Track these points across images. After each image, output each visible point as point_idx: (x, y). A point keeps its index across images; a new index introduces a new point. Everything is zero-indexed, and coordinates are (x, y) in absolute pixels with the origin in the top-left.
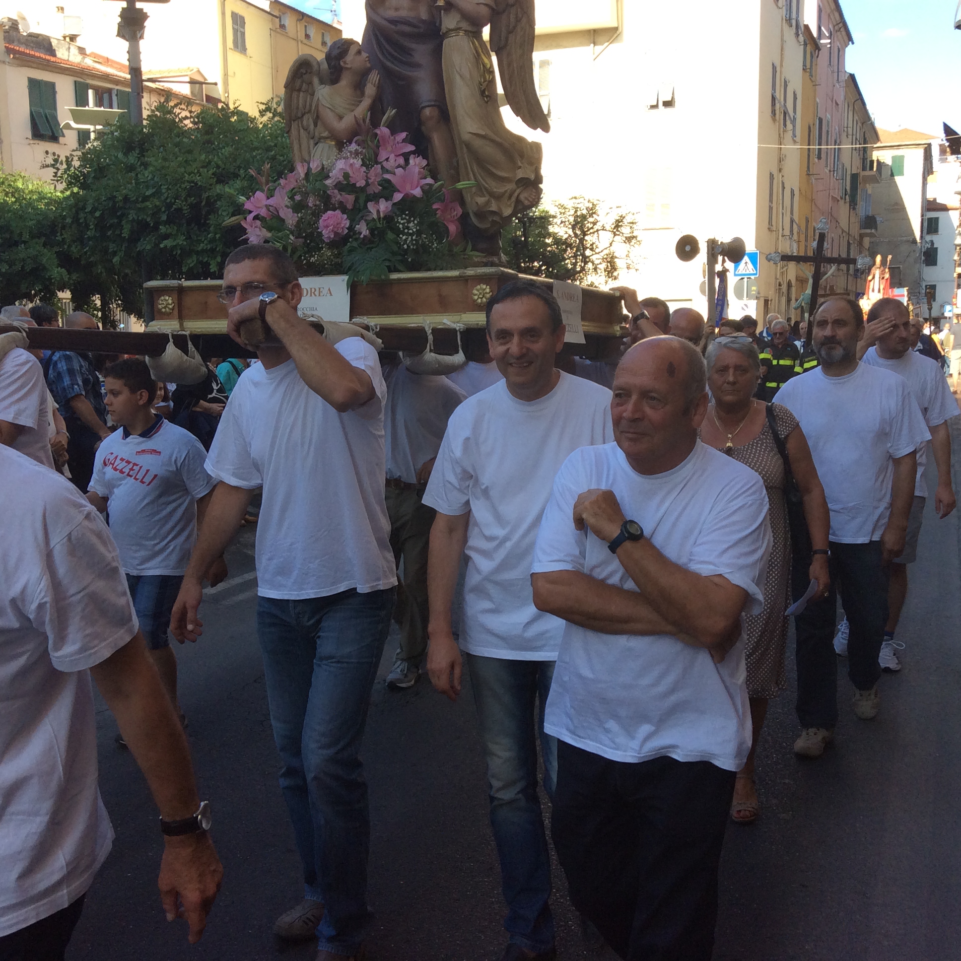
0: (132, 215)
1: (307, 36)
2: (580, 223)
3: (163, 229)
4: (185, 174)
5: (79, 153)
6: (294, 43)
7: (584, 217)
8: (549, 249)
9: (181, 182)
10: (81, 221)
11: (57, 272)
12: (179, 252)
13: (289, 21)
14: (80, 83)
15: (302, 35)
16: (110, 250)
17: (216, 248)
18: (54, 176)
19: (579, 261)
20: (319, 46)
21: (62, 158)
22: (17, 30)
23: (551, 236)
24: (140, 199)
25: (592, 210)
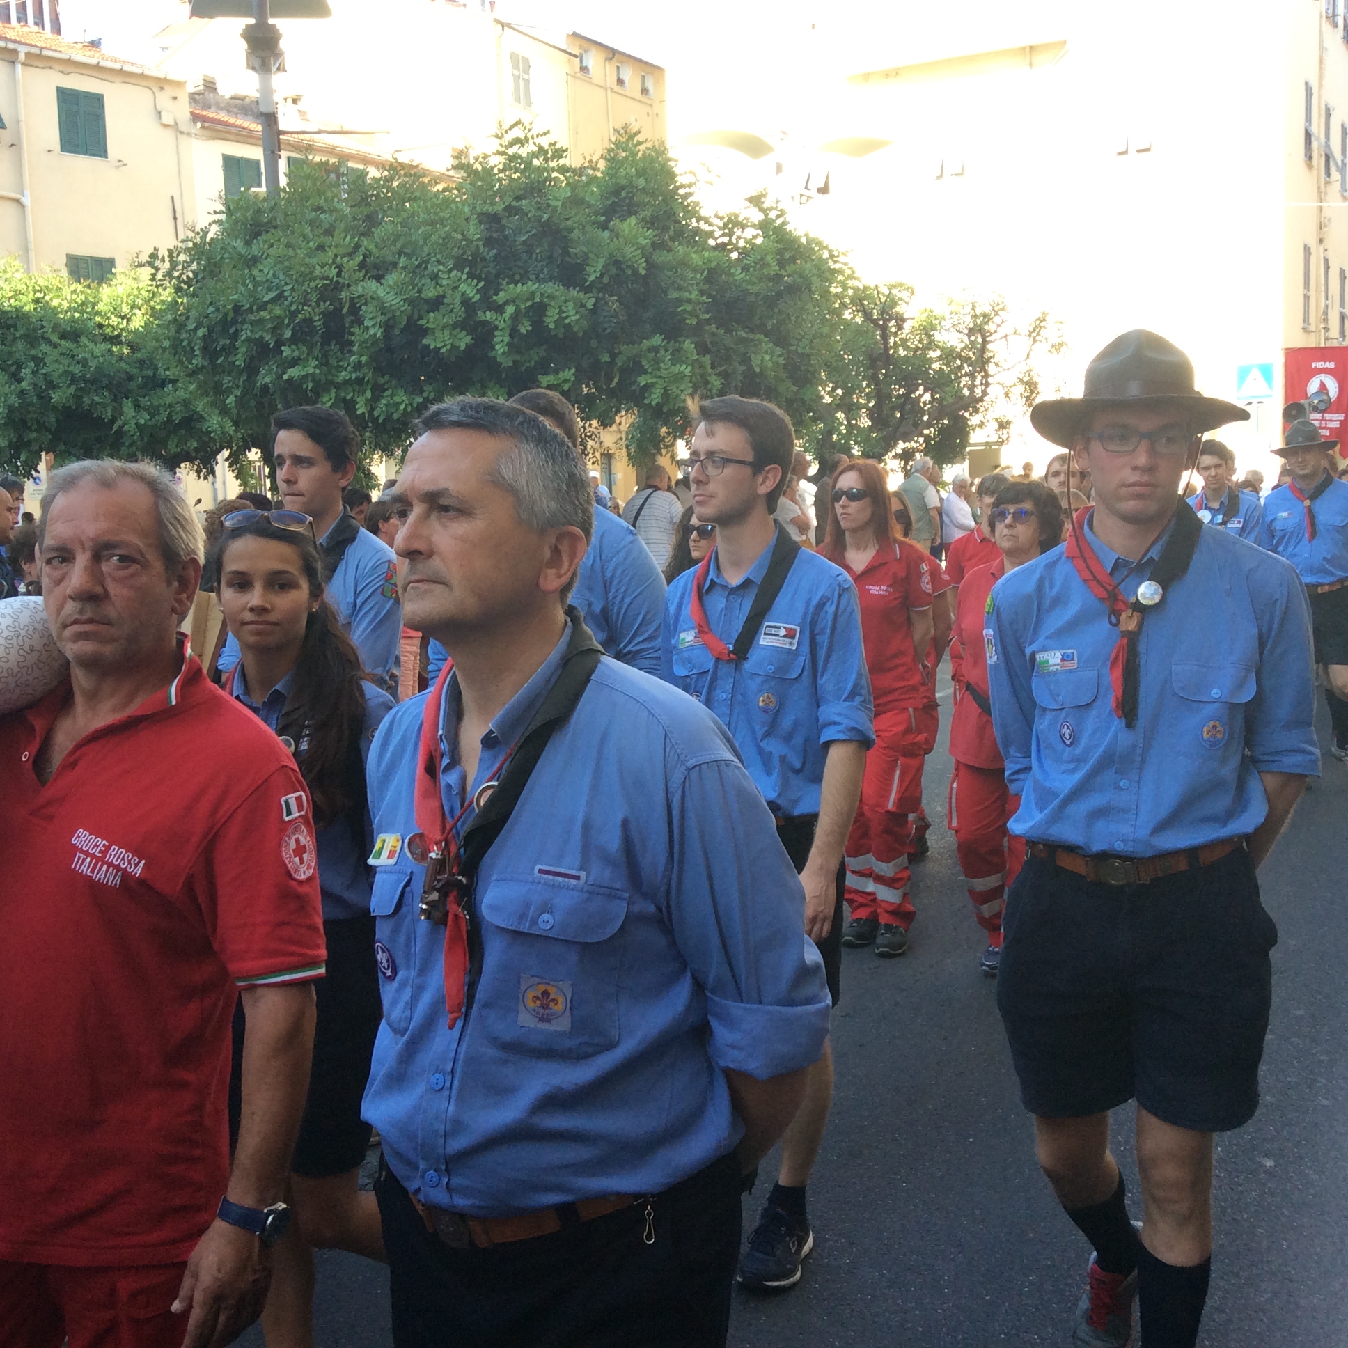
0: (246, 332)
1: (620, 82)
2: (980, 328)
3: (287, 351)
4: (317, 267)
5: (189, 245)
6: (601, 91)
7: (987, 318)
8: (936, 366)
9: (310, 281)
10: (184, 343)
12: (310, 385)
13: (594, 60)
15: (612, 81)
16: (224, 387)
17: (364, 378)
18: (153, 279)
19: (978, 382)
20: (638, 95)
21: (163, 252)
22: (215, 89)
23: (937, 346)
24: (255, 308)
25: (997, 304)
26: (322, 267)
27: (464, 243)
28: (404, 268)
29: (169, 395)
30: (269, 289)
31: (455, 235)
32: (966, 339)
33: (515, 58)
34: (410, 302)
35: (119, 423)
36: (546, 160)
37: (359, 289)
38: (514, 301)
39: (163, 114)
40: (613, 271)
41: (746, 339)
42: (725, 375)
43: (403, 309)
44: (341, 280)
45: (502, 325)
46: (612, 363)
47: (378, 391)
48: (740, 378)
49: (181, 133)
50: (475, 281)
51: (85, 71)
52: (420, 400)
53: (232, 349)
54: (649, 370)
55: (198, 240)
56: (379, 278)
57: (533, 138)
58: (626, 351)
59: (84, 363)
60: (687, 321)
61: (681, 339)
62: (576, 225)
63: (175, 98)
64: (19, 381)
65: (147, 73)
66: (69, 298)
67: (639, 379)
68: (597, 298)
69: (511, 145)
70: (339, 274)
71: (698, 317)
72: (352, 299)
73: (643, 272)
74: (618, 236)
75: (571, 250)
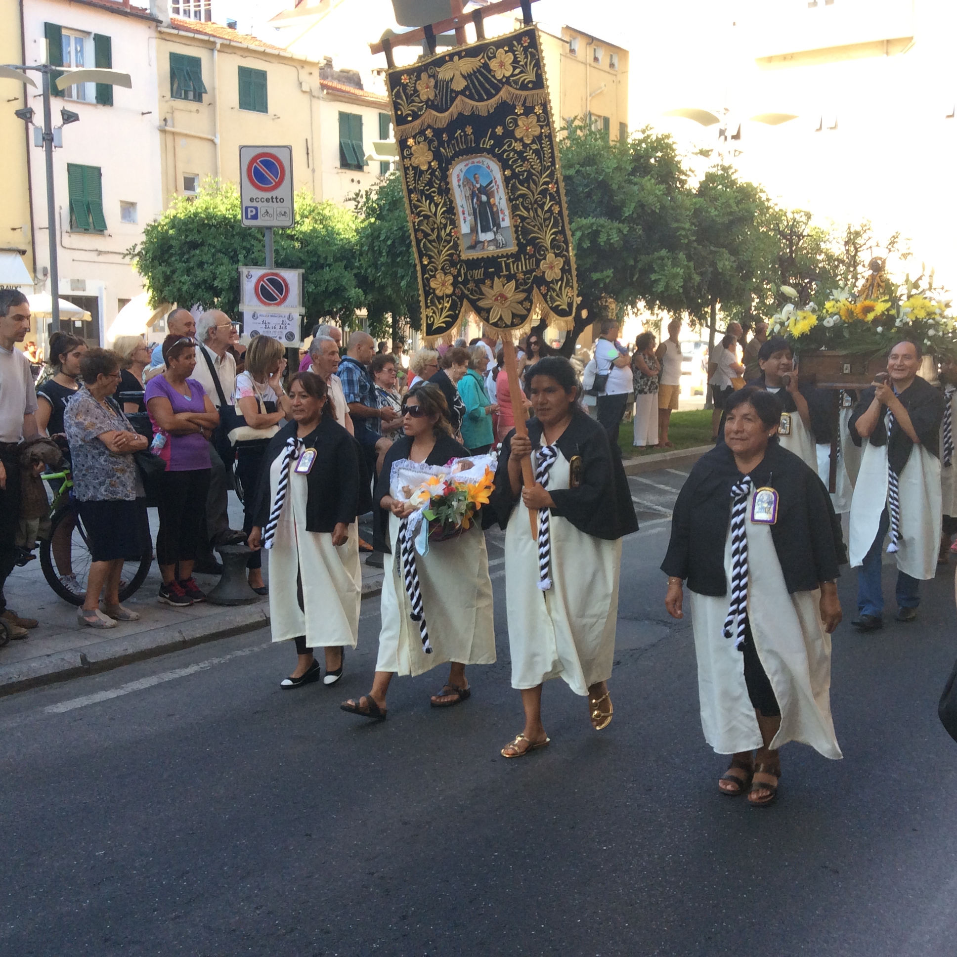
1: (596, 59)
2: (852, 241)
5: (377, 188)
6: (582, 67)
7: (857, 234)
8: (820, 265)
10: (376, 248)
11: (355, 292)
13: (579, 45)
14: (384, 114)
15: (590, 59)
16: (399, 275)
18: (355, 209)
20: (607, 68)
21: (363, 193)
25: (866, 226)
29: (326, 274)
32: (843, 249)
39: (303, 84)
40: (640, 210)
41: (716, 252)
42: (701, 274)
46: (634, 267)
48: (710, 275)
49: (314, 97)
51: (255, 56)
54: (658, 271)
58: (644, 259)
60: (682, 241)
61: (677, 252)
62: (616, 182)
63: (311, 74)
65: (295, 57)
67: (651, 276)
68: (630, 228)
71: (688, 238)
73: (657, 211)
74: (643, 190)
75: (615, 198)
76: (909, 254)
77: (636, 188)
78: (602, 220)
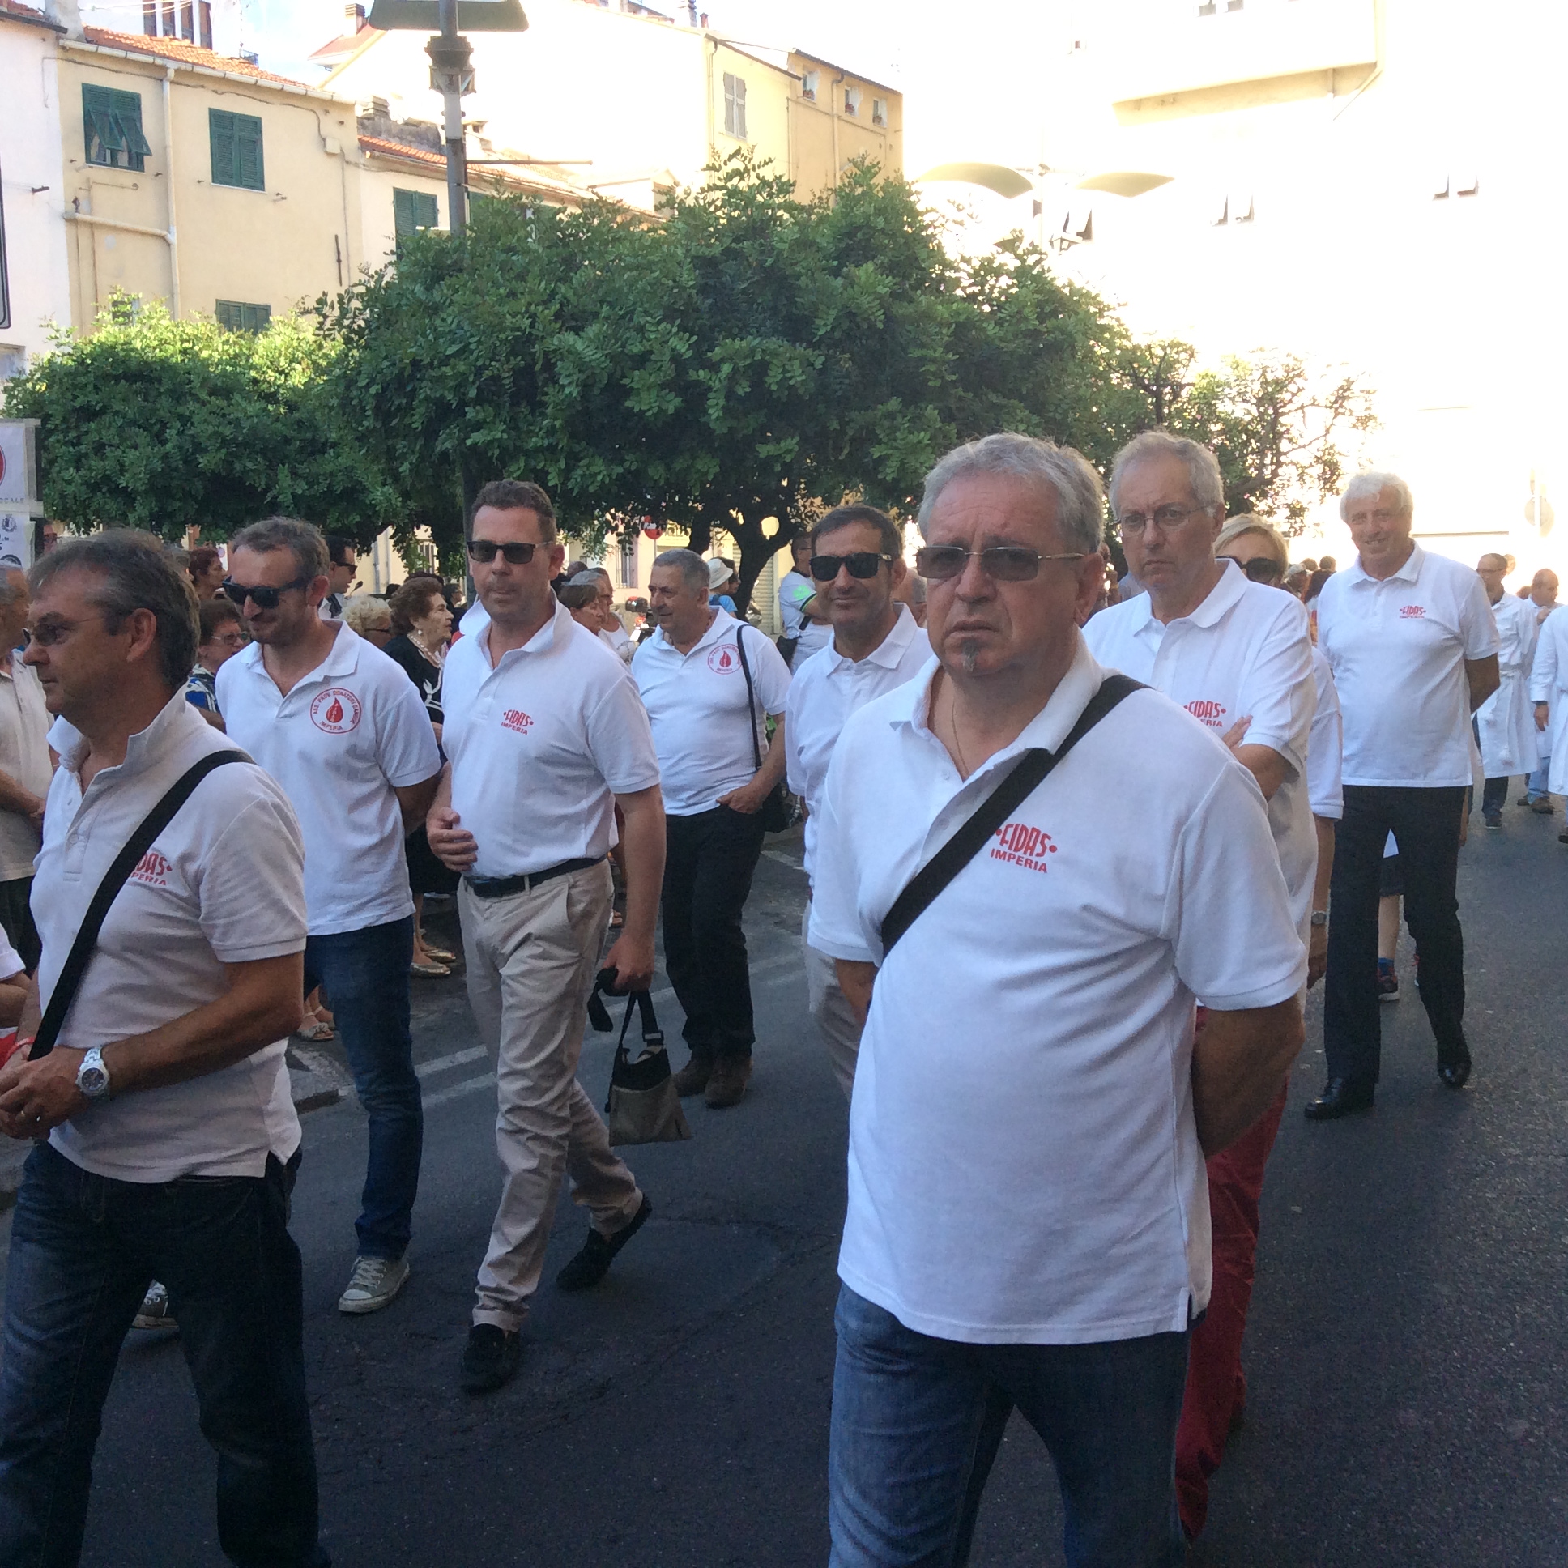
0: (425, 390)
1: (849, 108)
2: (1271, 398)
3: (471, 413)
4: (508, 316)
5: (363, 289)
6: (826, 120)
7: (1280, 385)
8: (1215, 441)
9: (500, 332)
12: (497, 452)
13: (819, 84)
15: (839, 106)
16: (398, 453)
17: (557, 444)
19: (1267, 461)
20: (869, 123)
21: (332, 298)
22: (386, 114)
23: (1219, 419)
24: (436, 362)
25: (1293, 369)
26: (514, 317)
27: (675, 290)
28: (606, 319)
29: (329, 462)
30: (453, 342)
31: (665, 281)
32: (1254, 411)
33: (728, 79)
34: (612, 357)
35: (274, 492)
36: (770, 195)
37: (555, 342)
38: (731, 359)
39: (328, 141)
40: (845, 325)
43: (603, 366)
44: (534, 332)
45: (717, 385)
46: (841, 432)
47: (573, 459)
49: (347, 162)
50: (687, 335)
51: (241, 91)
52: (620, 470)
53: (409, 409)
54: (885, 440)
55: (372, 284)
56: (577, 330)
57: (754, 169)
58: (858, 417)
59: (236, 423)
60: (930, 384)
61: (923, 405)
62: (803, 271)
63: (342, 123)
64: (163, 442)
65: (310, 93)
66: (220, 349)
67: (872, 450)
68: (826, 355)
69: (730, 177)
70: (532, 326)
71: (943, 378)
72: (546, 353)
73: (880, 326)
74: (852, 284)
75: (798, 299)
76: (1370, 417)
77: (840, 281)
78: (773, 343)
